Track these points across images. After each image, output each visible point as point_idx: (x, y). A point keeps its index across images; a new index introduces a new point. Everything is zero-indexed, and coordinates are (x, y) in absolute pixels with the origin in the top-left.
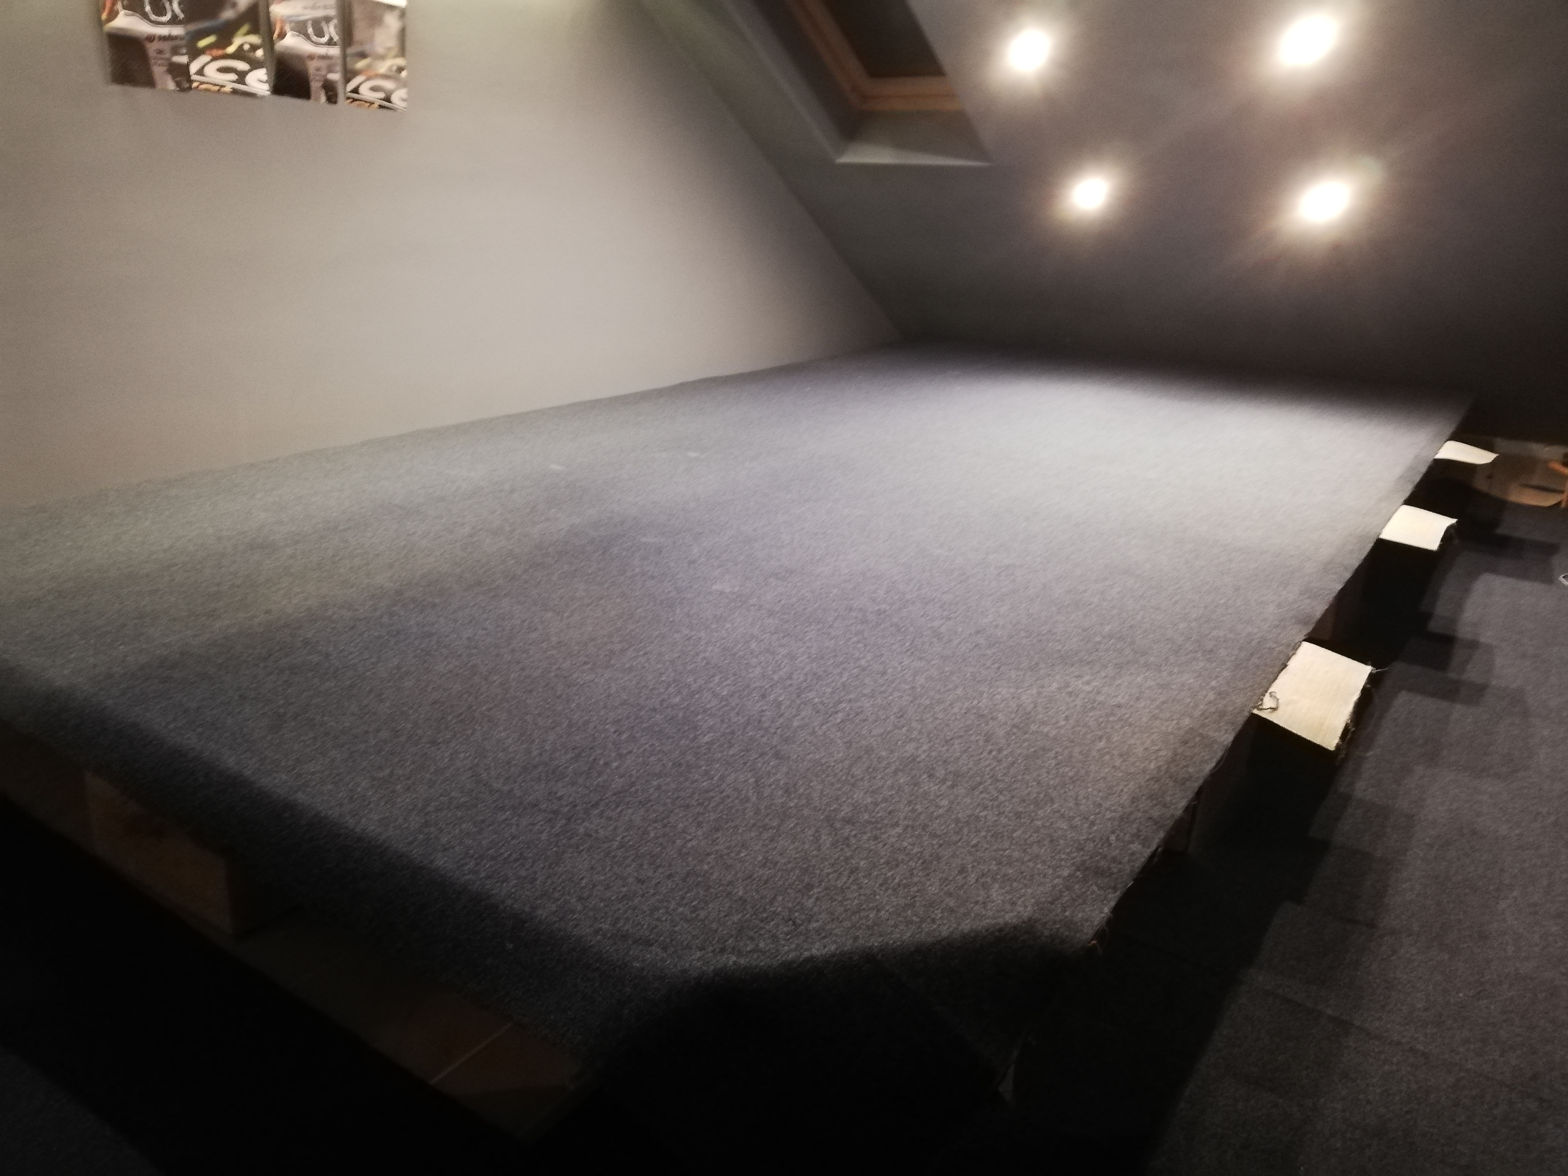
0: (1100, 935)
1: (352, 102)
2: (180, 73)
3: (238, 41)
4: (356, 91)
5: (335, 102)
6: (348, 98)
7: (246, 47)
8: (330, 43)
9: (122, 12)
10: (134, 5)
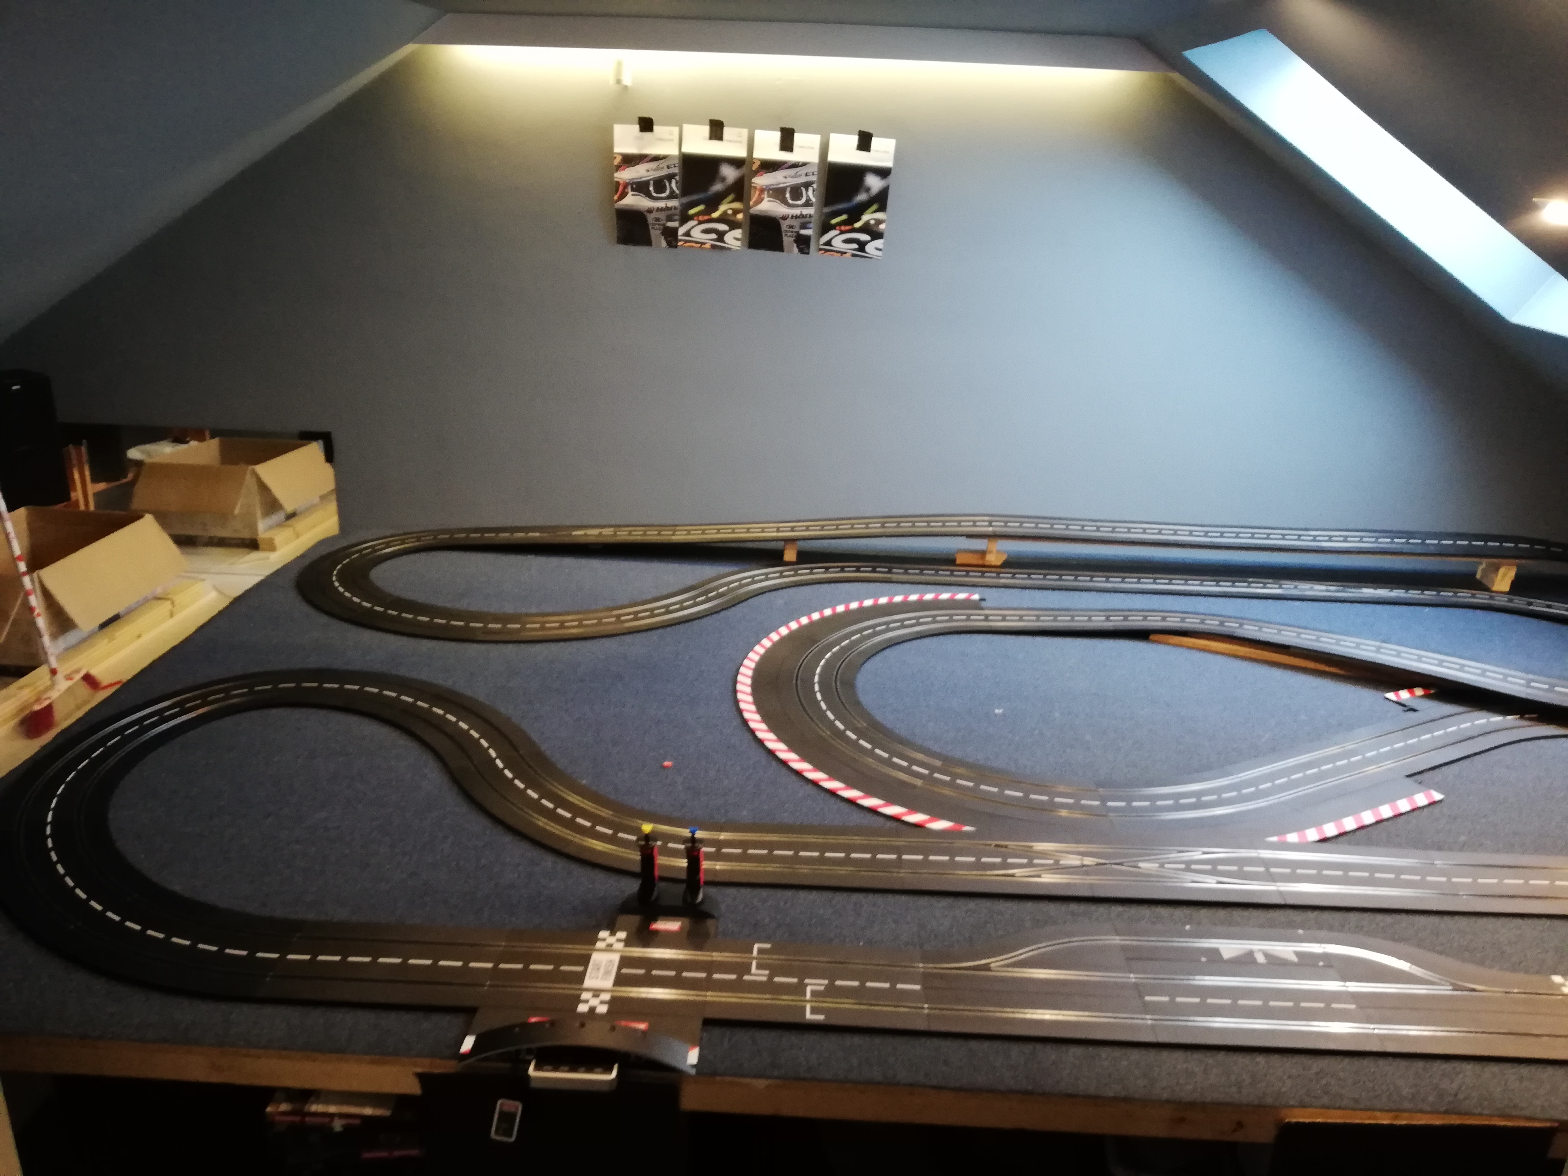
1: (824, 253)
2: (671, 236)
3: (723, 208)
4: (829, 243)
5: (808, 253)
6: (821, 249)
8: (808, 204)
9: (630, 193)
10: (641, 187)
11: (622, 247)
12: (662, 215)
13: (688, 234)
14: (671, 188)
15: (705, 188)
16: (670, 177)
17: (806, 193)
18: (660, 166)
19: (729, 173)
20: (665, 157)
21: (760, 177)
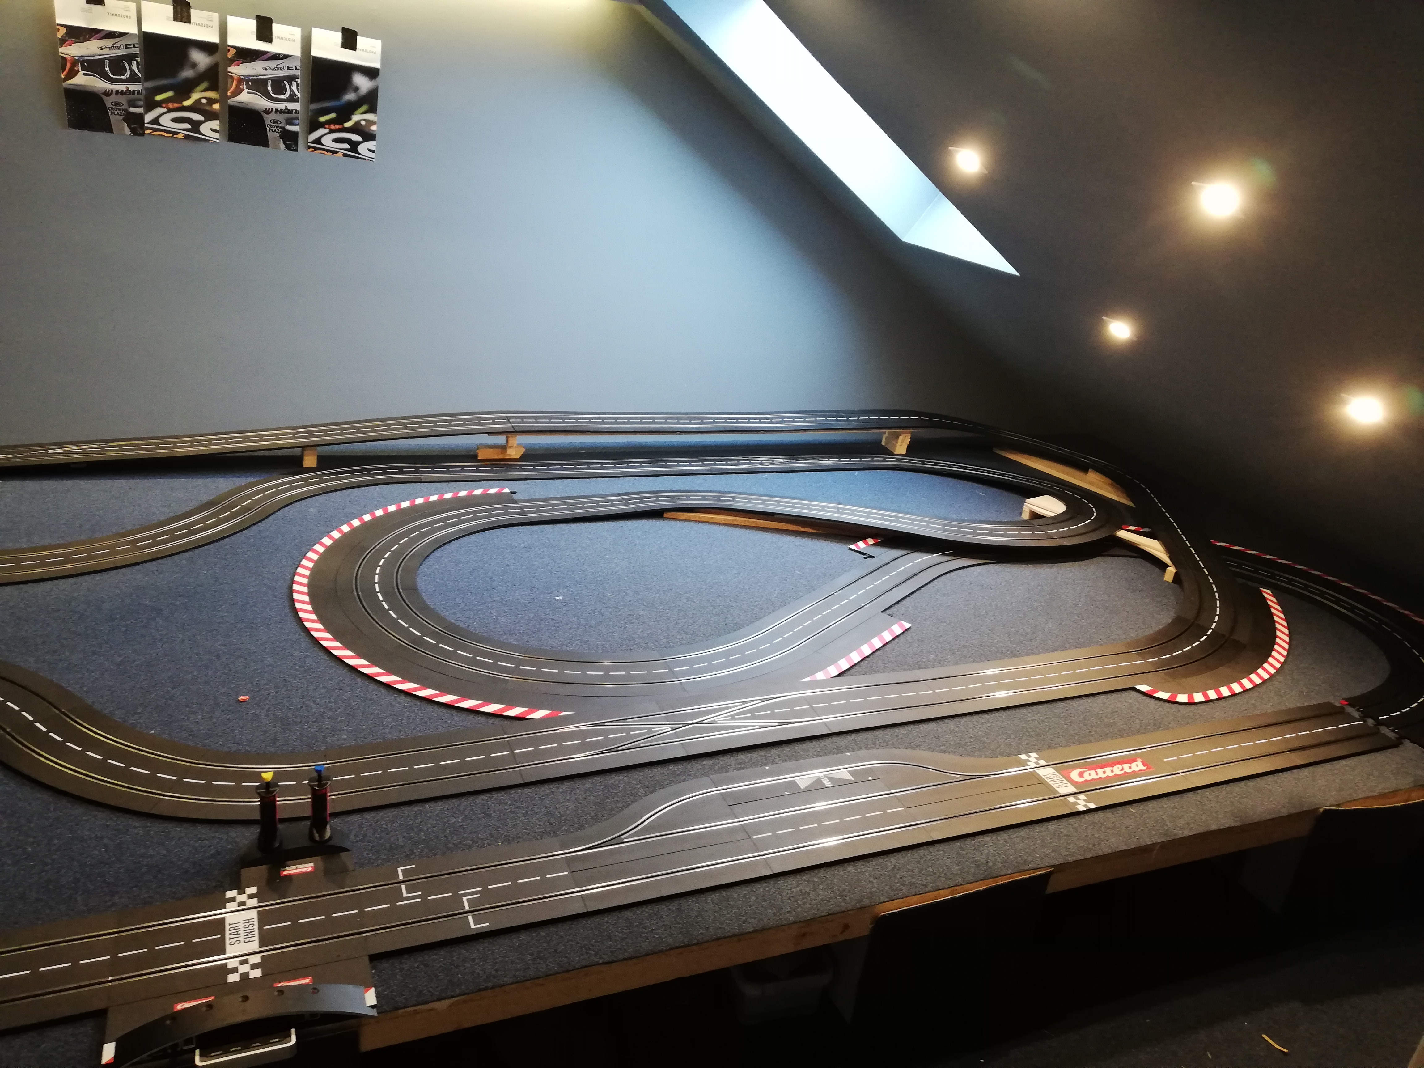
1: (313, 151)
2: (136, 124)
3: (195, 96)
4: (318, 141)
5: (296, 150)
6: (310, 147)
7: (204, 101)
8: (292, 99)
9: (81, 72)
10: (93, 66)
11: (76, 133)
12: (122, 100)
14: (132, 70)
15: (174, 74)
16: (130, 58)
17: (290, 87)
18: (117, 45)
19: (201, 59)
20: (122, 35)
21: (237, 67)
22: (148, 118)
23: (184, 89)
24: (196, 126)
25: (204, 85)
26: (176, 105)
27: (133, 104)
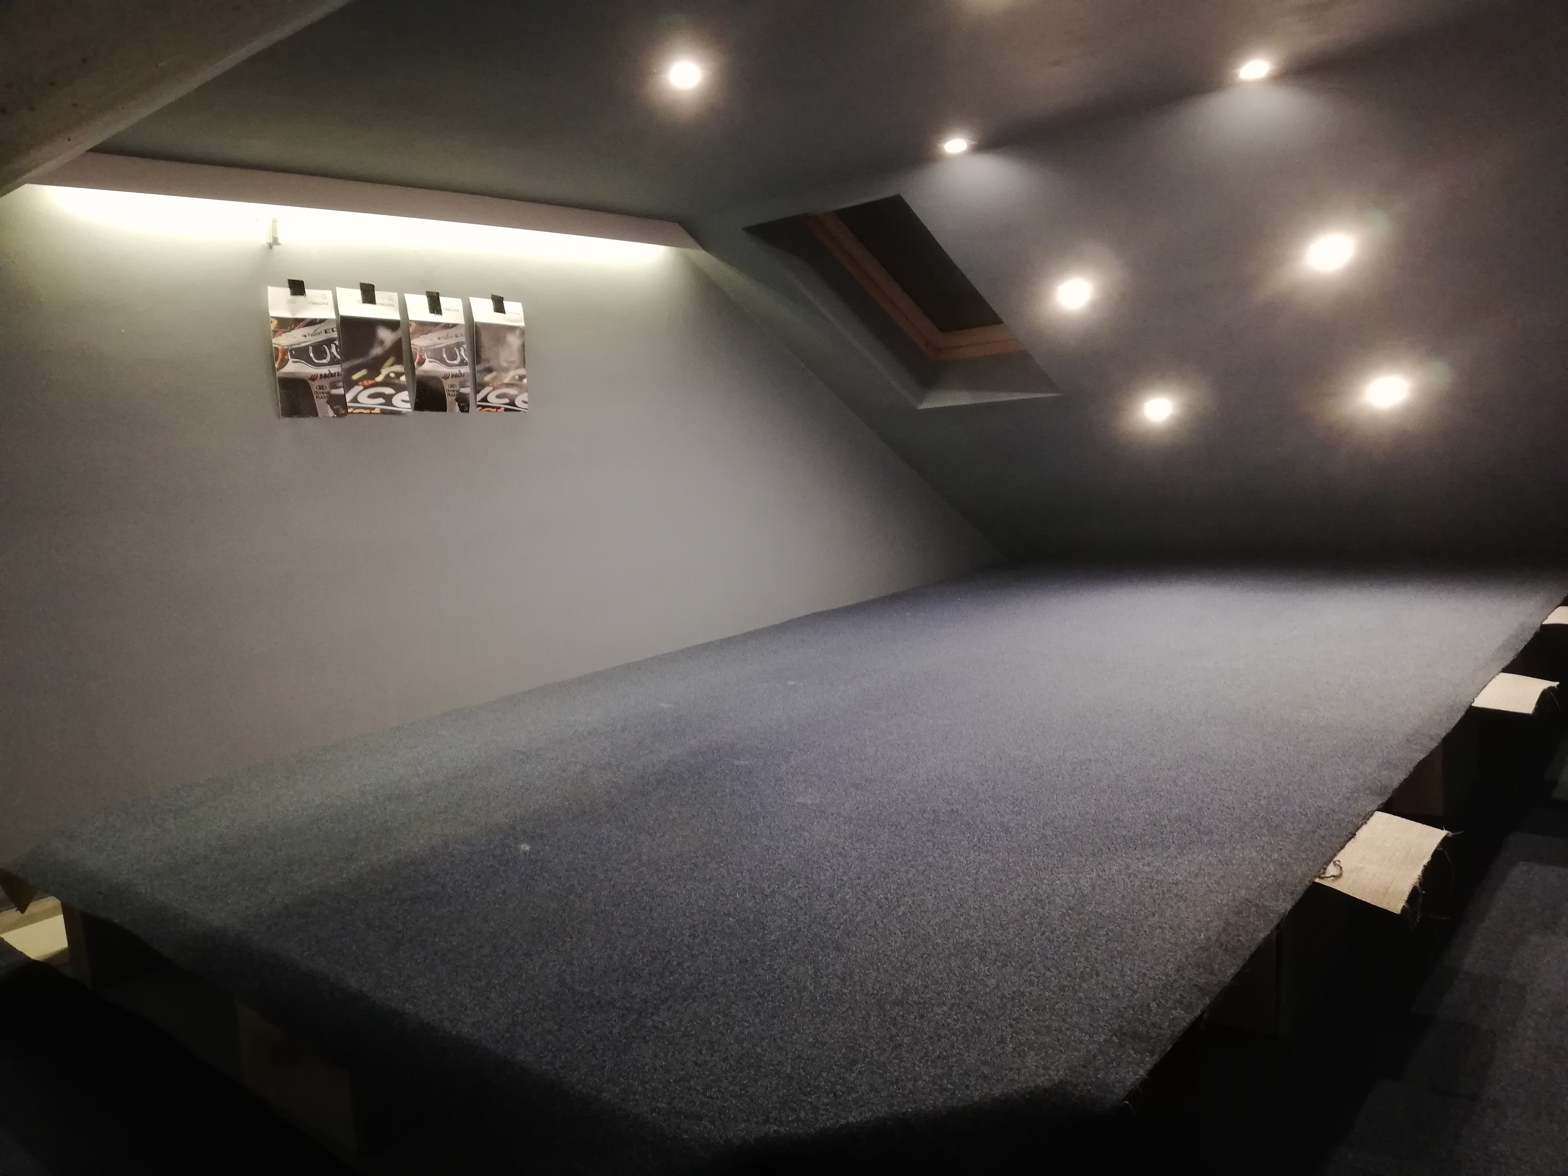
0: (1132, 1095)
1: (481, 410)
2: (338, 404)
3: (384, 372)
4: (485, 399)
5: (468, 411)
6: (478, 406)
7: (392, 375)
8: (463, 363)
9: (291, 360)
10: (300, 353)
11: (289, 421)
12: (326, 383)
13: (355, 400)
14: (331, 353)
15: (365, 352)
16: (329, 342)
18: (318, 331)
19: (386, 336)
20: (322, 321)
21: (418, 339)
22: (349, 397)
23: (374, 367)
24: (388, 399)
25: (391, 360)
26: (370, 382)
27: (334, 386)
